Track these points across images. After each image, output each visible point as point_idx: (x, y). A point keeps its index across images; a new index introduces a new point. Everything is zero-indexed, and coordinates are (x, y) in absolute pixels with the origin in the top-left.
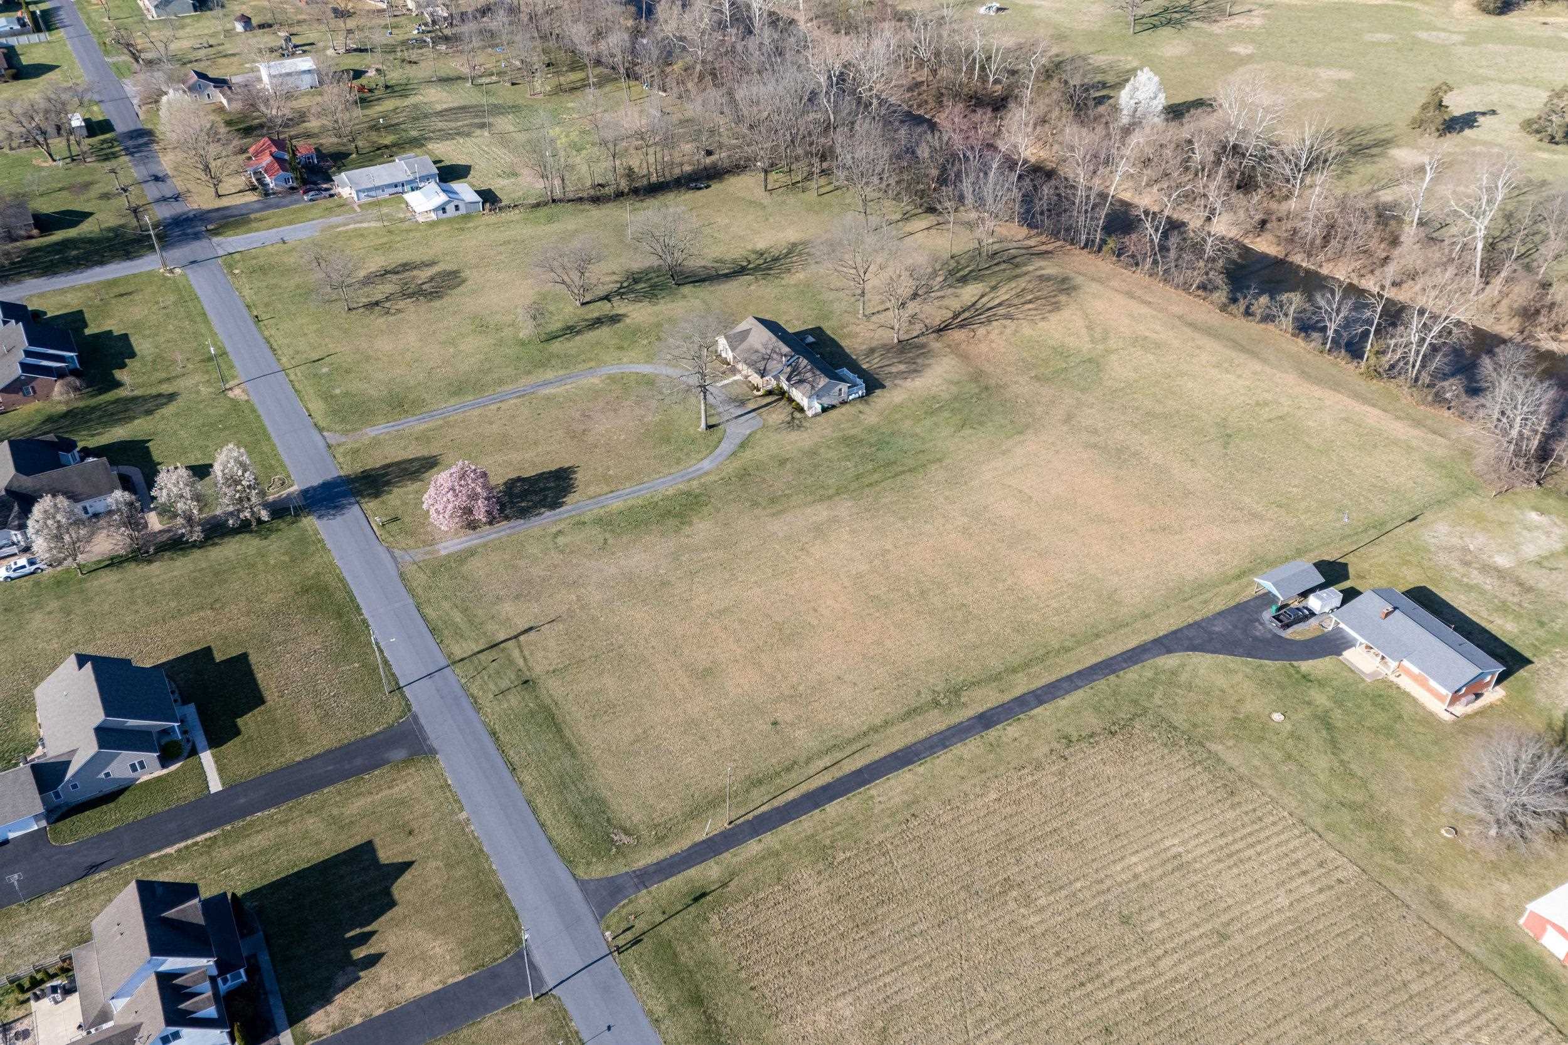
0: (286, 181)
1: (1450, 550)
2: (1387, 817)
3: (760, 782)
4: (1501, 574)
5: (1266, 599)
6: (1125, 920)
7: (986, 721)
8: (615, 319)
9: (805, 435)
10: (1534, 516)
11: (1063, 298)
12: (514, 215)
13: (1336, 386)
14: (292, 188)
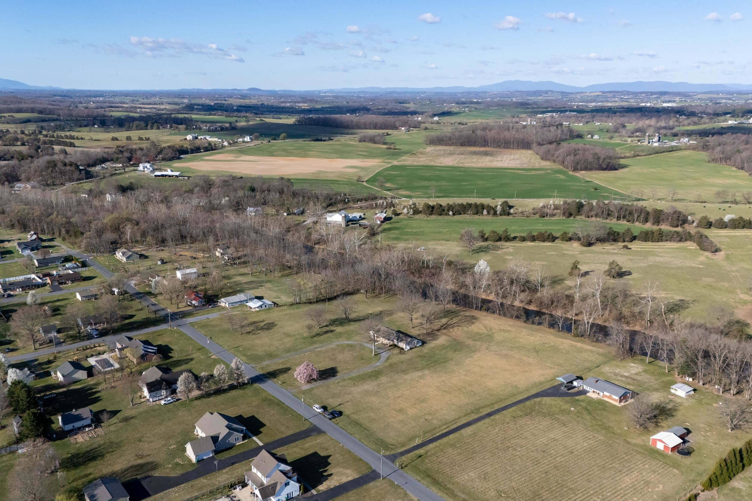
0: (202, 302)
1: (611, 373)
2: (609, 426)
3: (427, 432)
4: (626, 377)
5: (562, 384)
6: (544, 452)
7: (489, 415)
8: (332, 331)
9: (407, 355)
10: (632, 364)
11: (474, 321)
12: (284, 308)
13: (566, 338)
14: (204, 305)
